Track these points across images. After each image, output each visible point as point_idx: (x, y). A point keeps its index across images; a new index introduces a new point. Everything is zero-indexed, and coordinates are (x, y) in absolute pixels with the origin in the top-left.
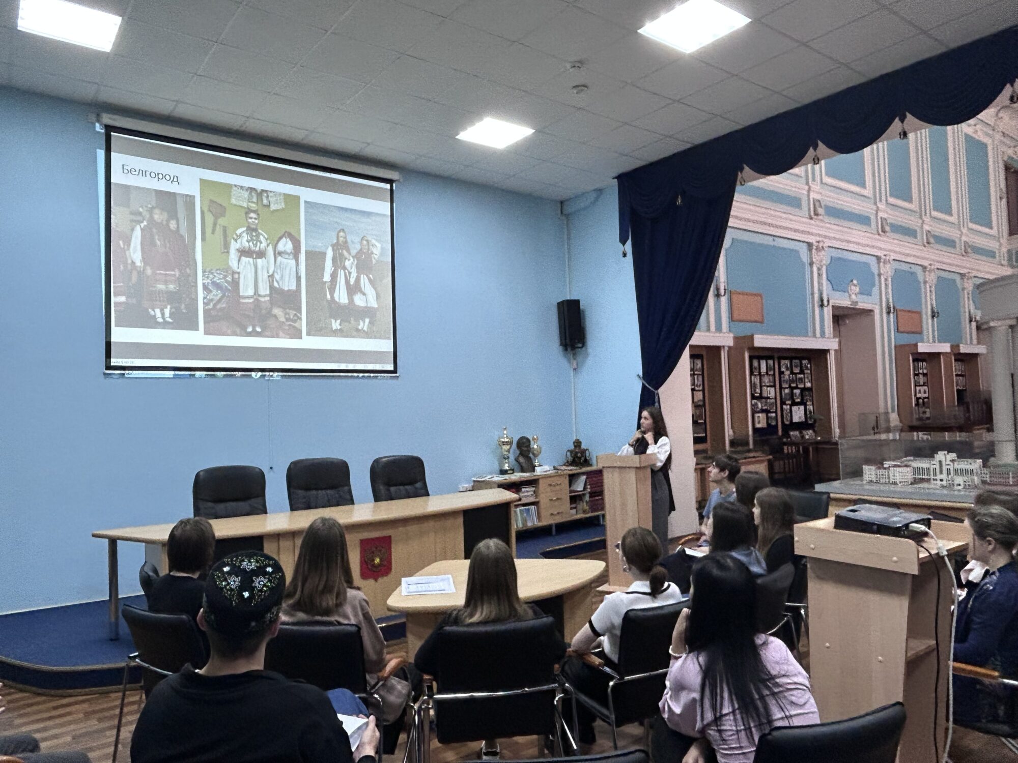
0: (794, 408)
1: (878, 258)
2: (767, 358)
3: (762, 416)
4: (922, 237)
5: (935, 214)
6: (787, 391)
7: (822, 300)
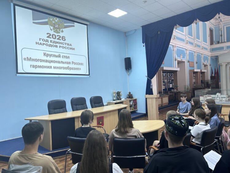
0: (170, 84)
1: (186, 49)
2: (165, 73)
3: (164, 86)
4: (194, 45)
5: (197, 39)
6: (169, 80)
7: (175, 59)
